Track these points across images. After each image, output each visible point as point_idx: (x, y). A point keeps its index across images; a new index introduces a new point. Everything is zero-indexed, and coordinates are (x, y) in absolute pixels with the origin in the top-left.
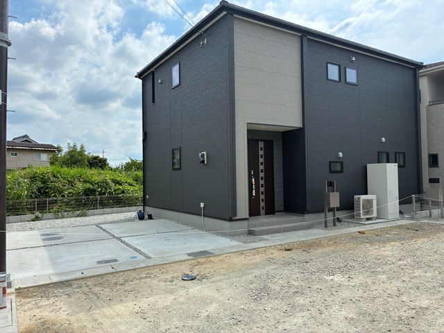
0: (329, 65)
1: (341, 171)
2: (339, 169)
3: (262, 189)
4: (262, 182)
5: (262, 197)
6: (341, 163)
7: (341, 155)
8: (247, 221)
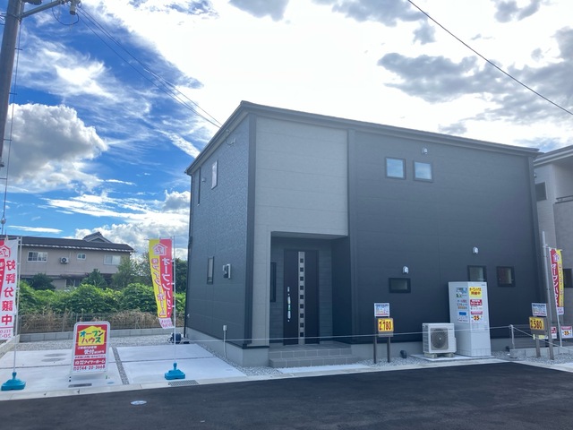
0: (388, 160)
1: (408, 291)
2: (406, 287)
3: (302, 311)
4: (302, 302)
5: (302, 320)
6: (409, 281)
7: (406, 270)
8: (267, 349)
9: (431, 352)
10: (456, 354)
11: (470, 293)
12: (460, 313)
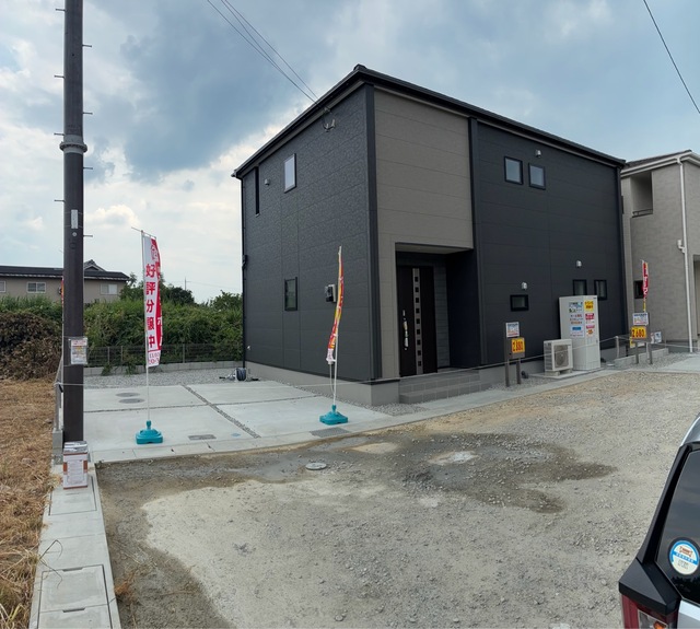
0: (507, 160)
1: (526, 309)
2: (523, 305)
3: (418, 337)
4: (418, 327)
6: (526, 297)
7: (525, 285)
8: (397, 383)
9: (554, 369)
10: (574, 370)
11: (585, 306)
12: (574, 329)
